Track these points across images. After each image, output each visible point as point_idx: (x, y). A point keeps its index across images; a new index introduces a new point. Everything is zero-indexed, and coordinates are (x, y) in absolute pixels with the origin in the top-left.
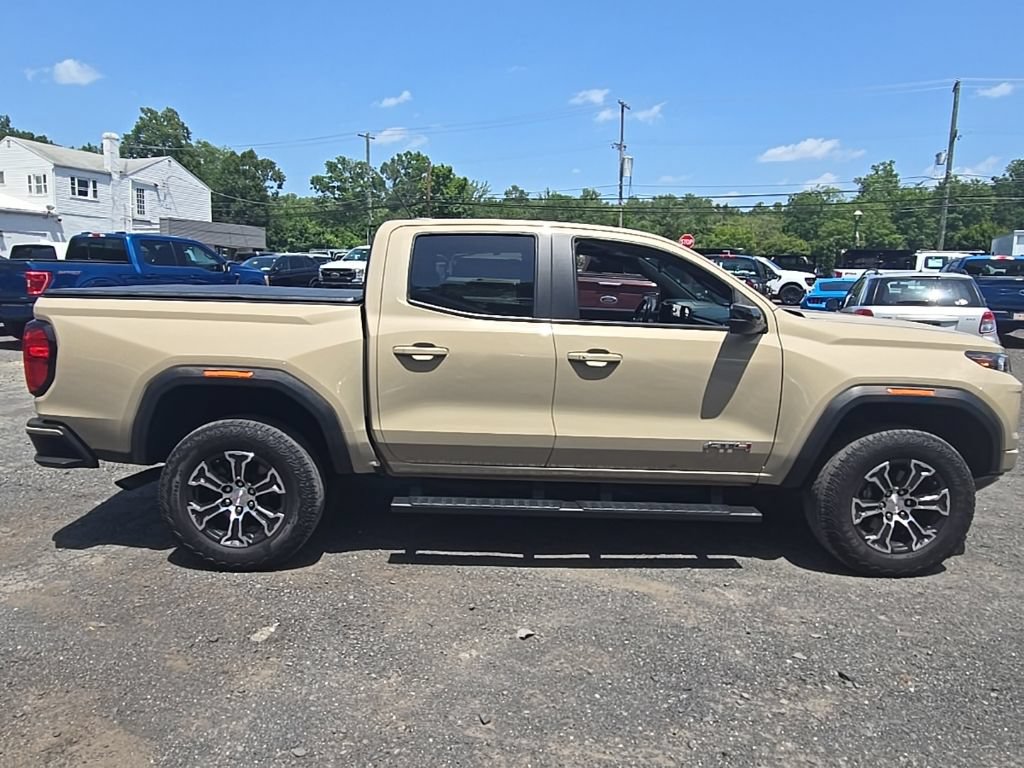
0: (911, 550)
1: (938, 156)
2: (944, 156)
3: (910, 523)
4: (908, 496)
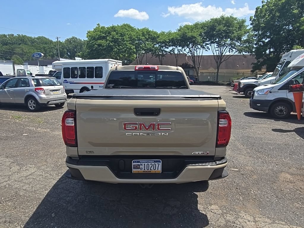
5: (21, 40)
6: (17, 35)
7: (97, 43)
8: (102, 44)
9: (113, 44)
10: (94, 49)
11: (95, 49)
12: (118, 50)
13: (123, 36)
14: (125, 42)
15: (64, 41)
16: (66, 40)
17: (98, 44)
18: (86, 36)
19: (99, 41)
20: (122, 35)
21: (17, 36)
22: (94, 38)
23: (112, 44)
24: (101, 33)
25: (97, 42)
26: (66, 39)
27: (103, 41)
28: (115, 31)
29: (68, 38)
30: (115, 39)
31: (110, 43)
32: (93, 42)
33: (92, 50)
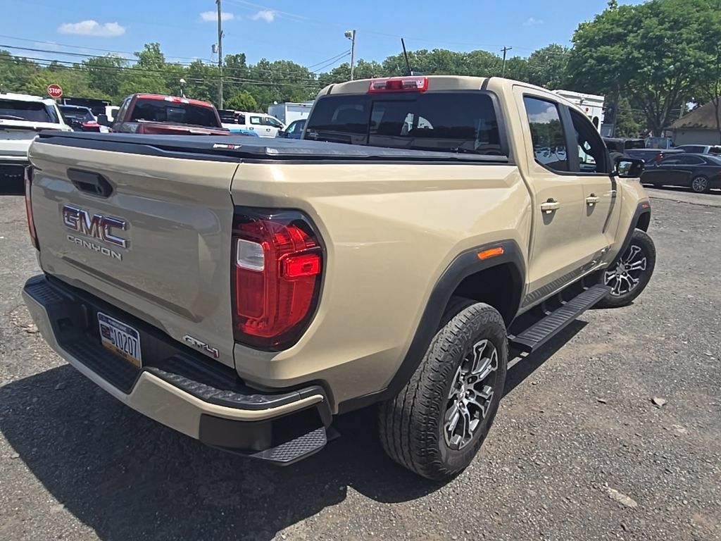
0: (628, 291)
1: (213, 46)
2: (217, 47)
3: (628, 278)
4: (627, 264)
5: (438, 62)
6: (433, 51)
7: (595, 55)
8: (607, 57)
9: (643, 54)
10: (584, 70)
11: (588, 73)
12: (653, 71)
13: (682, 27)
14: (680, 46)
15: (528, 56)
16: (533, 55)
17: (598, 57)
18: (572, 39)
19: (603, 49)
20: (676, 25)
21: (433, 53)
22: (591, 40)
23: (640, 53)
24: (615, 26)
25: (596, 52)
26: (534, 52)
27: (613, 48)
28: (657, 15)
29: (538, 50)
30: (652, 38)
31: (632, 52)
32: (585, 53)
33: (578, 75)
